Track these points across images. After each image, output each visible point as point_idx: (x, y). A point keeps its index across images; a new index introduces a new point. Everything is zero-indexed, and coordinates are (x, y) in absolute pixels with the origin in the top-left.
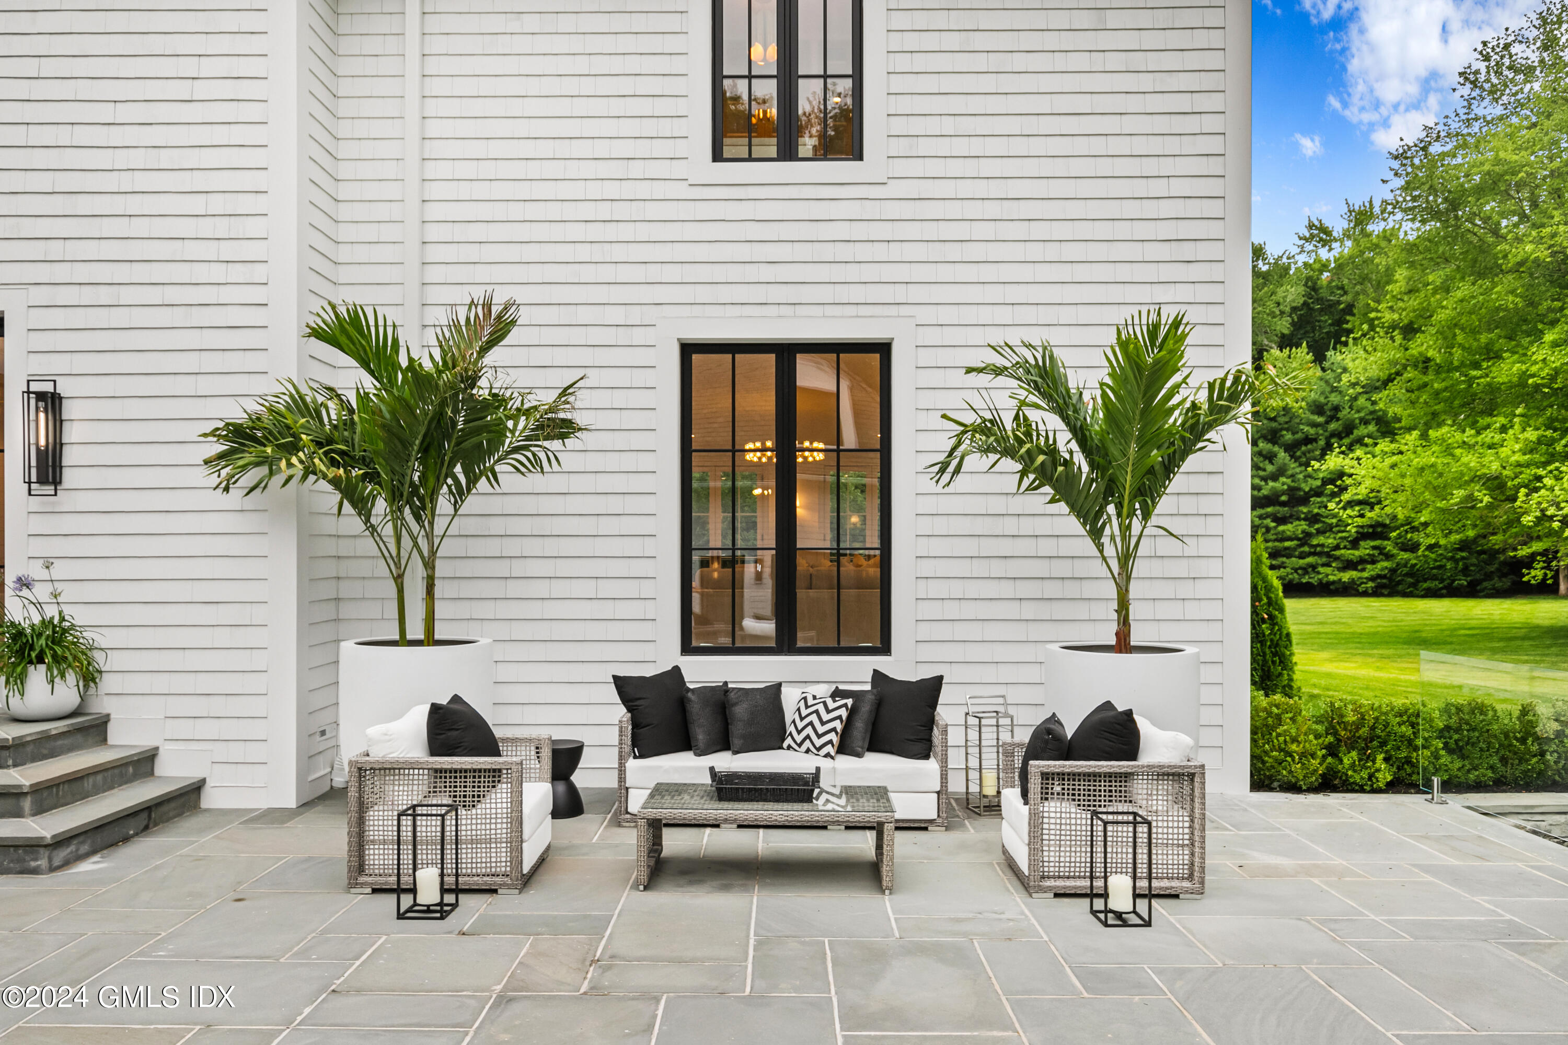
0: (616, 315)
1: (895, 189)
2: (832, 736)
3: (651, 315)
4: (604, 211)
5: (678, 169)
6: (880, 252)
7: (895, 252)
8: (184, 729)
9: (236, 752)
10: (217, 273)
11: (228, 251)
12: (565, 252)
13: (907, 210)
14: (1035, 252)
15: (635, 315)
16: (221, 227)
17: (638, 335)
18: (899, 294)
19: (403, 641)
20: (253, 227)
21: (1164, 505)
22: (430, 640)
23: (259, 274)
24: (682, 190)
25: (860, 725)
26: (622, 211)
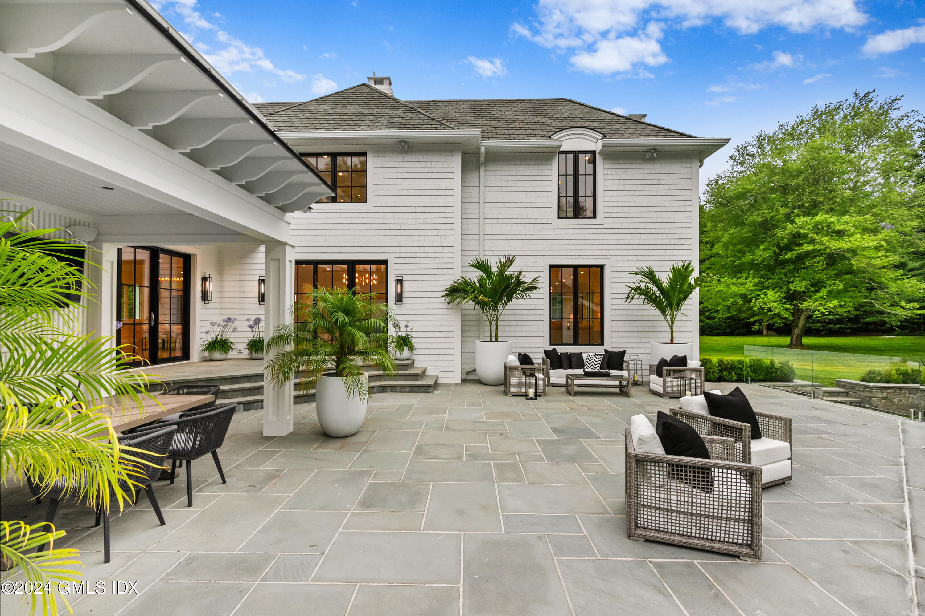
0: (533, 258)
1: (606, 226)
2: (599, 365)
3: (542, 258)
4: (530, 232)
5: (549, 221)
6: (602, 242)
7: (606, 242)
8: (433, 363)
9: (446, 369)
10: (441, 249)
11: (444, 244)
12: (520, 242)
13: (609, 231)
14: (642, 242)
15: (538, 258)
16: (442, 238)
17: (539, 264)
18: (607, 253)
19: (491, 341)
20: (450, 238)
21: (683, 307)
22: (496, 341)
23: (452, 249)
24: (550, 226)
25: (605, 362)
26: (535, 232)
